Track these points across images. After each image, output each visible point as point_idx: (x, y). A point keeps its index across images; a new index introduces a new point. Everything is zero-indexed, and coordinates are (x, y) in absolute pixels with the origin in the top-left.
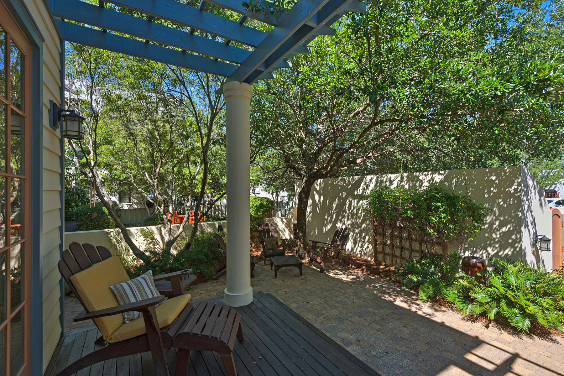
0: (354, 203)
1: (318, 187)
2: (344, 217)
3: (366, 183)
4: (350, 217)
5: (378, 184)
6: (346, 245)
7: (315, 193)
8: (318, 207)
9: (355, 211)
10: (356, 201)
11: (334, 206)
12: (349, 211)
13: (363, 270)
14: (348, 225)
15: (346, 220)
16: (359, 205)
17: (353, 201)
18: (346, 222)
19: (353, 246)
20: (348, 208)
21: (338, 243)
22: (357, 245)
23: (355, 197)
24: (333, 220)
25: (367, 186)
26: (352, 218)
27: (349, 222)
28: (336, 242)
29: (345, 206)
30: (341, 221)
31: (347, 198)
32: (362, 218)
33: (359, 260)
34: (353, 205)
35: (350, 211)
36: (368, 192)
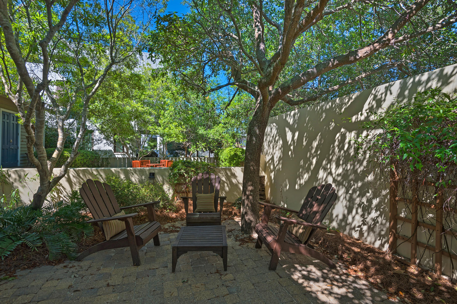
0: (351, 136)
1: (292, 120)
2: (330, 161)
3: (375, 96)
4: (341, 162)
5: (406, 93)
6: (334, 208)
7: (287, 129)
8: (291, 150)
9: (352, 152)
10: (353, 134)
11: (315, 144)
12: (340, 151)
13: (366, 269)
14: (338, 175)
15: (334, 166)
16: (360, 140)
17: (348, 134)
18: (333, 171)
19: (346, 212)
20: (338, 146)
21: (315, 209)
22: (354, 211)
23: (350, 127)
24: (312, 167)
25: (379, 103)
26: (345, 163)
27: (340, 170)
28: (312, 206)
29: (334, 143)
30: (325, 169)
31: (336, 129)
32: (365, 163)
33: (358, 246)
34: (347, 140)
35: (342, 152)
36: (381, 111)
